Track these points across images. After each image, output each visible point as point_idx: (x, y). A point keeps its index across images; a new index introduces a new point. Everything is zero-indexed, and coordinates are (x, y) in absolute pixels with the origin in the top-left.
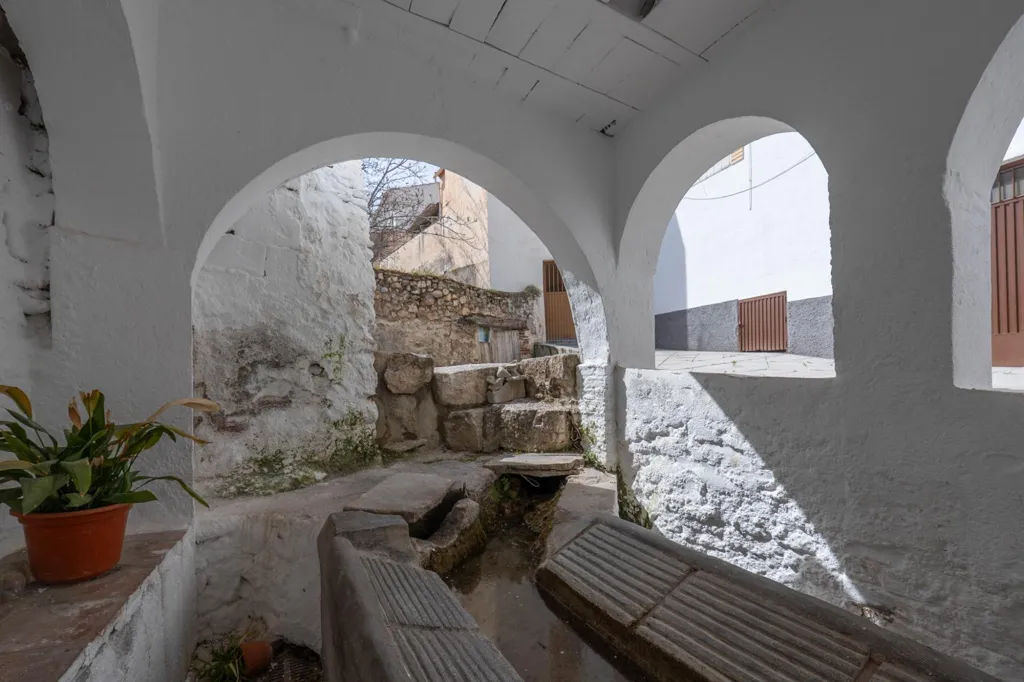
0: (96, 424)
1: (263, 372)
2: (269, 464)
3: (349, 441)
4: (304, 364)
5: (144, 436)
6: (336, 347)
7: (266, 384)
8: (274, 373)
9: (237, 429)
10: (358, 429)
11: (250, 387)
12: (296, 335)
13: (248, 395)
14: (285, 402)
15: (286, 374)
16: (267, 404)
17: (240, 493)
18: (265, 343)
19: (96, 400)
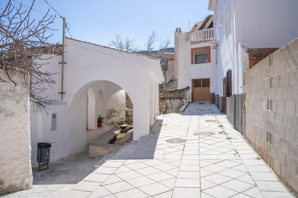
0: (100, 117)
1: (113, 113)
2: (113, 123)
3: (122, 121)
4: (117, 112)
5: (102, 118)
6: (120, 110)
7: (113, 114)
8: (114, 113)
9: (110, 119)
10: (123, 120)
11: (111, 115)
12: (116, 109)
13: (111, 116)
14: (115, 116)
15: (115, 113)
16: (113, 116)
17: (110, 125)
18: (113, 110)
19: (100, 116)
